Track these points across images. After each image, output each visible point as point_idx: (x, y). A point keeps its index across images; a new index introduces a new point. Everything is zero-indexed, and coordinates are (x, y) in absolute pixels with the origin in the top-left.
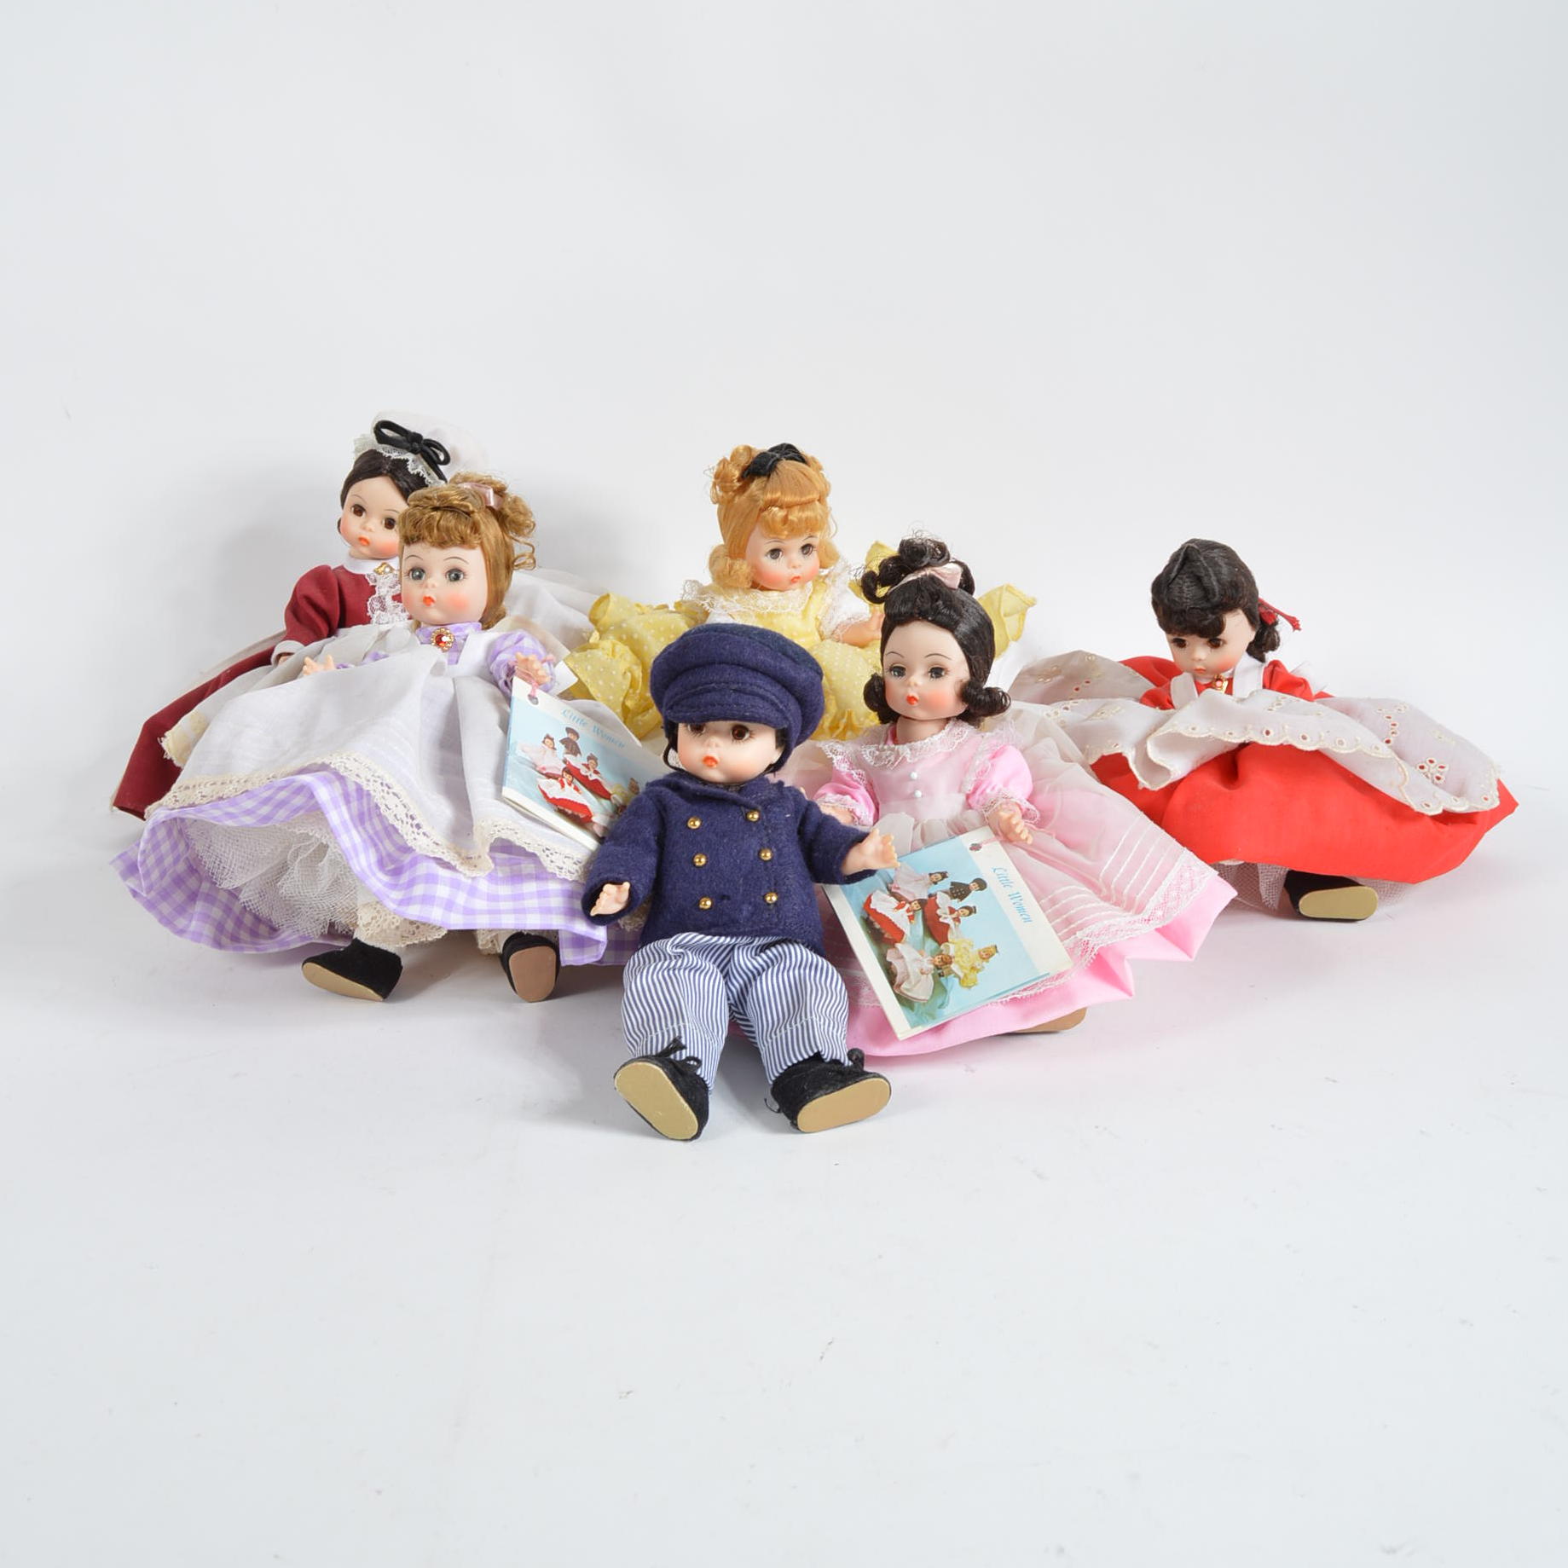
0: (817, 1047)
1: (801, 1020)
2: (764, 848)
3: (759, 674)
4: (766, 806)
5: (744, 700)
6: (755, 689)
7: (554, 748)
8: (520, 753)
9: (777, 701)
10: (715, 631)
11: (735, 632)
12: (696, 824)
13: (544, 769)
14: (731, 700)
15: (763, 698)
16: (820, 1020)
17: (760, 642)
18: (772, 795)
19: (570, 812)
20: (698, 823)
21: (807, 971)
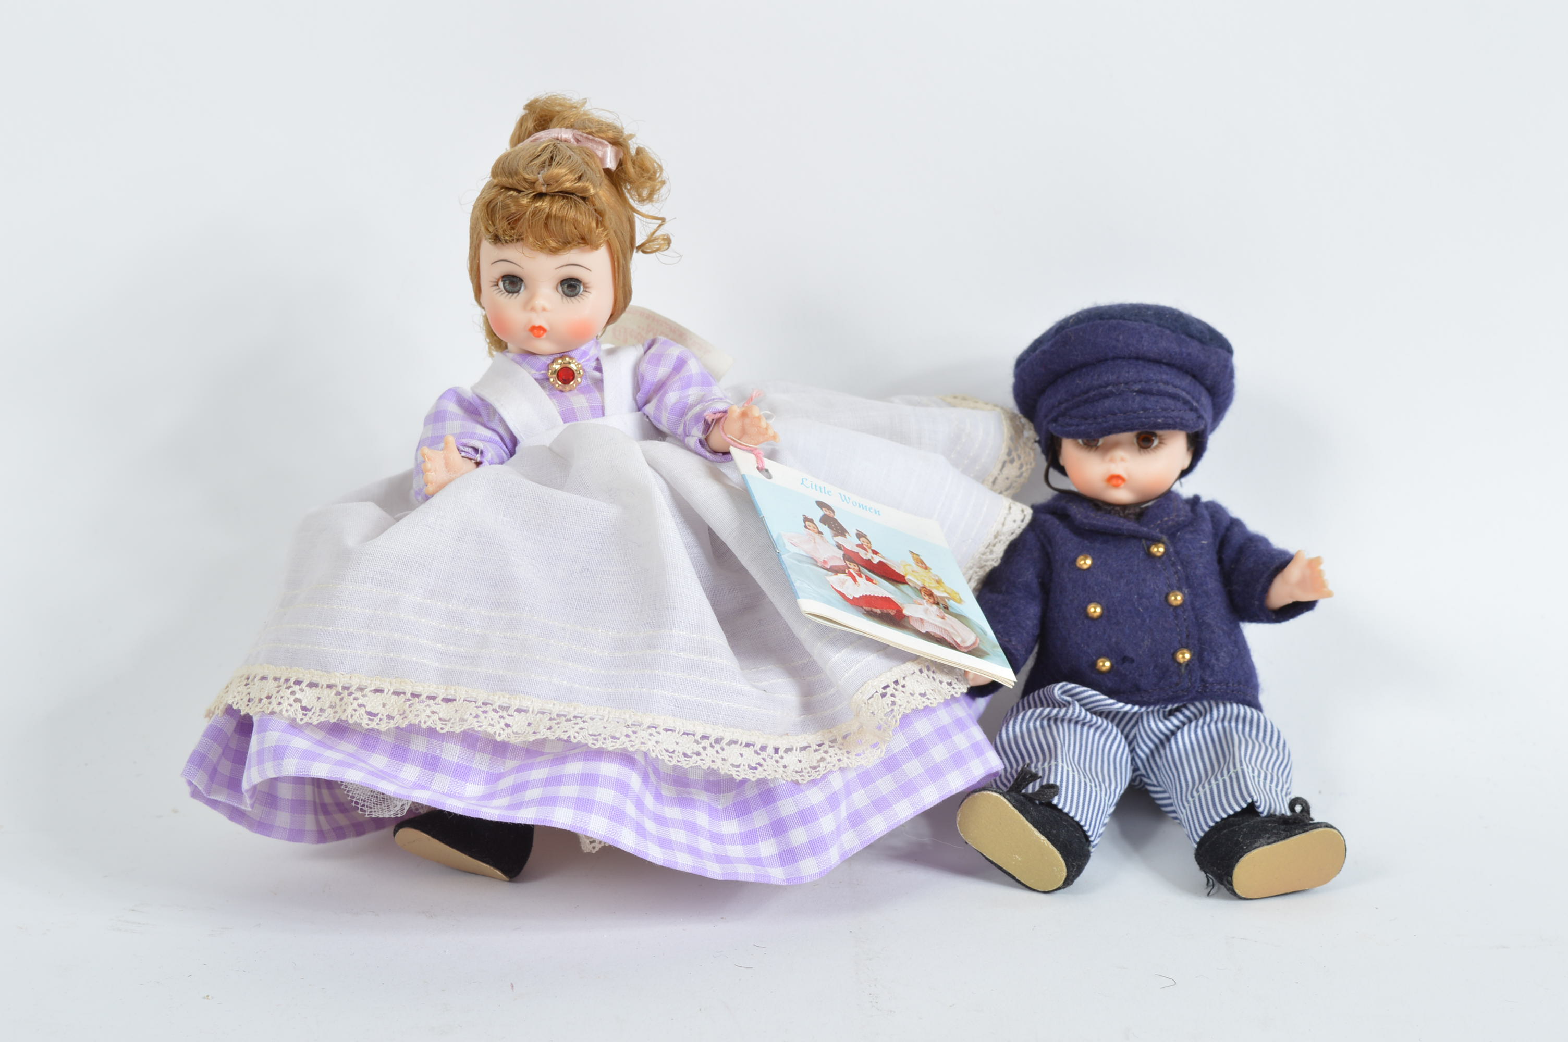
0: (1251, 796)
1: (1229, 772)
2: (1173, 589)
3: (1164, 367)
4: (1173, 535)
5: (1151, 402)
6: (1162, 386)
7: (820, 533)
8: (794, 550)
9: (1189, 398)
10: (1101, 319)
11: (1126, 316)
12: (1085, 563)
13: (825, 562)
14: (1136, 406)
15: (1174, 397)
16: (1253, 772)
17: (1159, 325)
18: (1182, 519)
19: (878, 611)
20: (1089, 562)
21: (1233, 724)
